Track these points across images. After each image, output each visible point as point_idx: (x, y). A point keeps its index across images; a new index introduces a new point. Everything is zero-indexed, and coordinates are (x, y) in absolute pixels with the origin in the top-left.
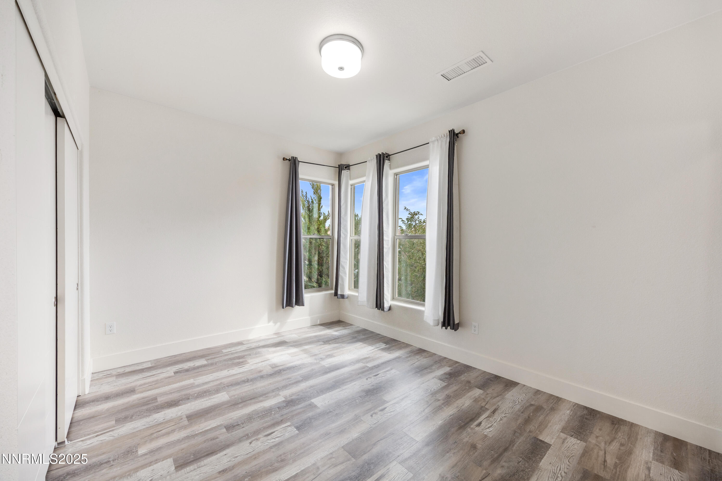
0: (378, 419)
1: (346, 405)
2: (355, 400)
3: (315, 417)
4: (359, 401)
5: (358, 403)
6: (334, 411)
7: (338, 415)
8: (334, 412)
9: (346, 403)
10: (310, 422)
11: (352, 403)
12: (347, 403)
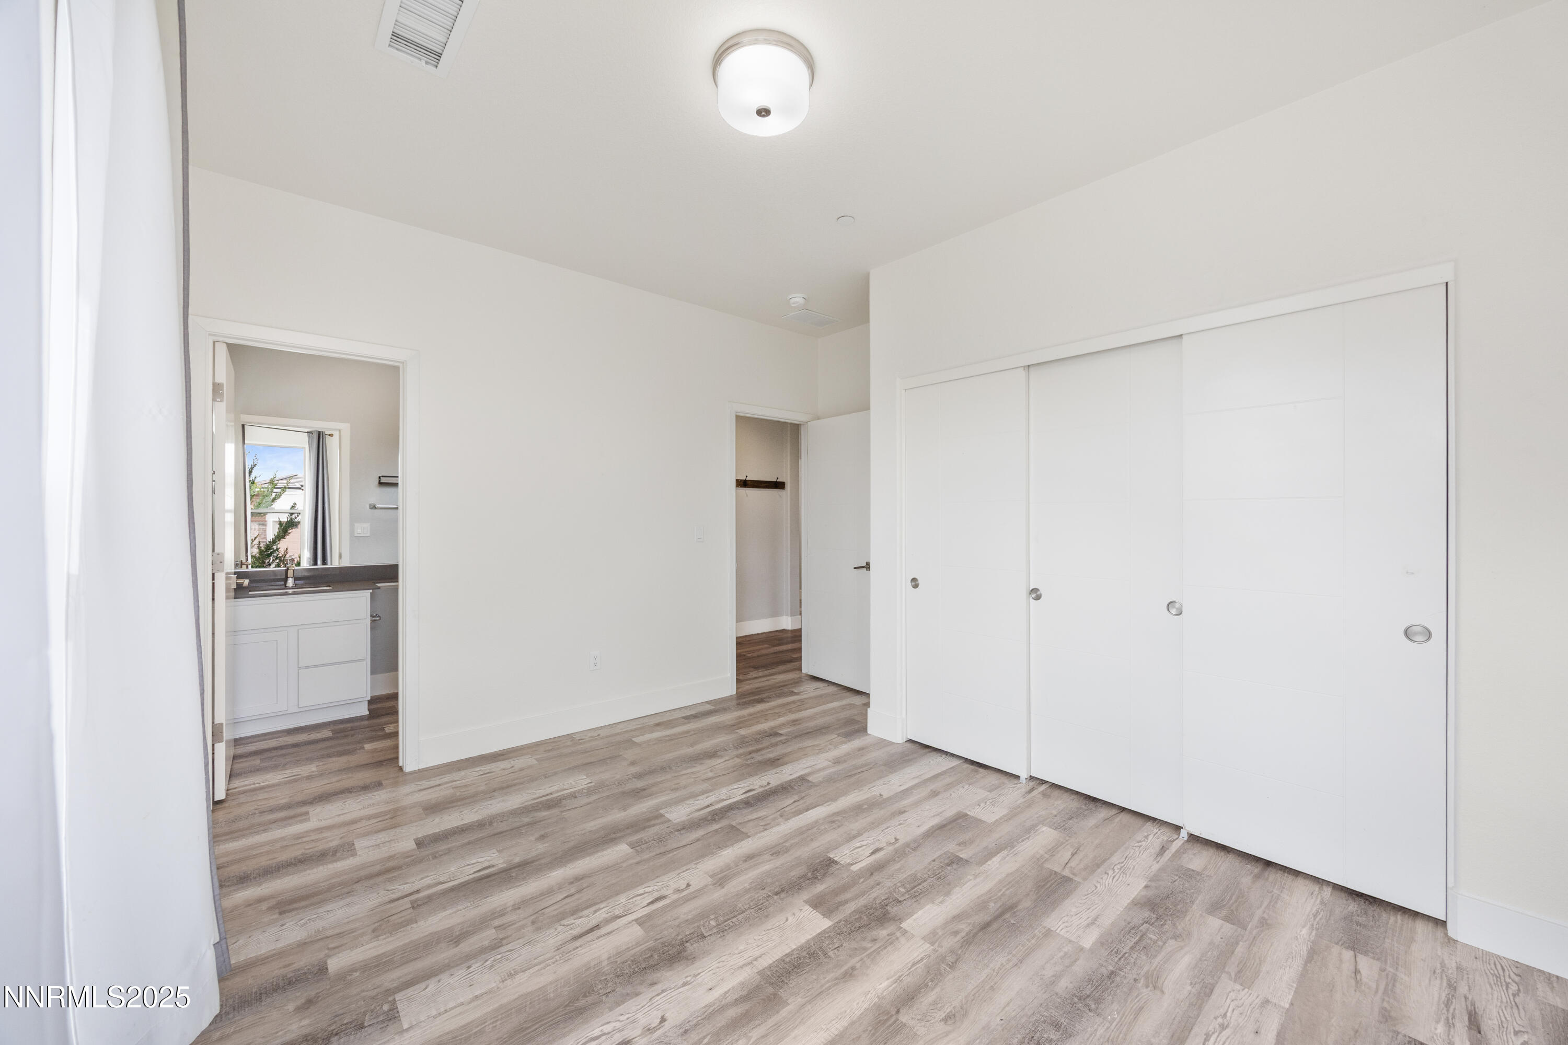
0: (678, 879)
1: (743, 912)
2: (718, 925)
3: (808, 881)
4: (709, 923)
5: (712, 917)
6: (769, 896)
7: (759, 886)
8: (770, 894)
9: (742, 915)
10: (814, 872)
11: (727, 917)
12: (740, 917)
